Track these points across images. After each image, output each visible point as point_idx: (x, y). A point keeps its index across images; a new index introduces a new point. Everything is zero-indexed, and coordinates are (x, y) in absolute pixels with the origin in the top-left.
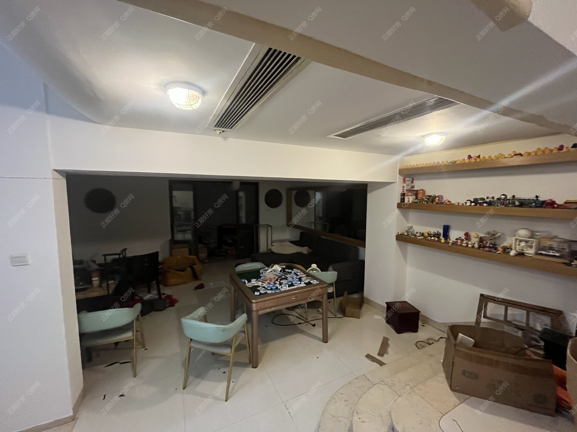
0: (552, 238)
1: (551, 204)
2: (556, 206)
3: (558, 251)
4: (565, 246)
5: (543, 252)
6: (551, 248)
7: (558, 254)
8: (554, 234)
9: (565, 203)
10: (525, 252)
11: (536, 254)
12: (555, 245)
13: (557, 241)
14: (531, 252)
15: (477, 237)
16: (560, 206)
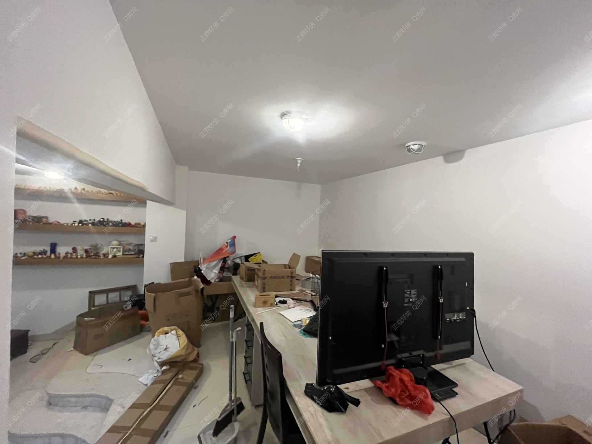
0: (130, 244)
1: (129, 225)
2: (131, 225)
3: (133, 251)
4: (136, 248)
5: (126, 253)
6: (130, 250)
7: (133, 253)
8: (131, 242)
9: (136, 224)
10: (117, 254)
11: (123, 254)
12: (131, 248)
13: (132, 246)
14: (120, 254)
15: (83, 250)
16: (133, 226)
